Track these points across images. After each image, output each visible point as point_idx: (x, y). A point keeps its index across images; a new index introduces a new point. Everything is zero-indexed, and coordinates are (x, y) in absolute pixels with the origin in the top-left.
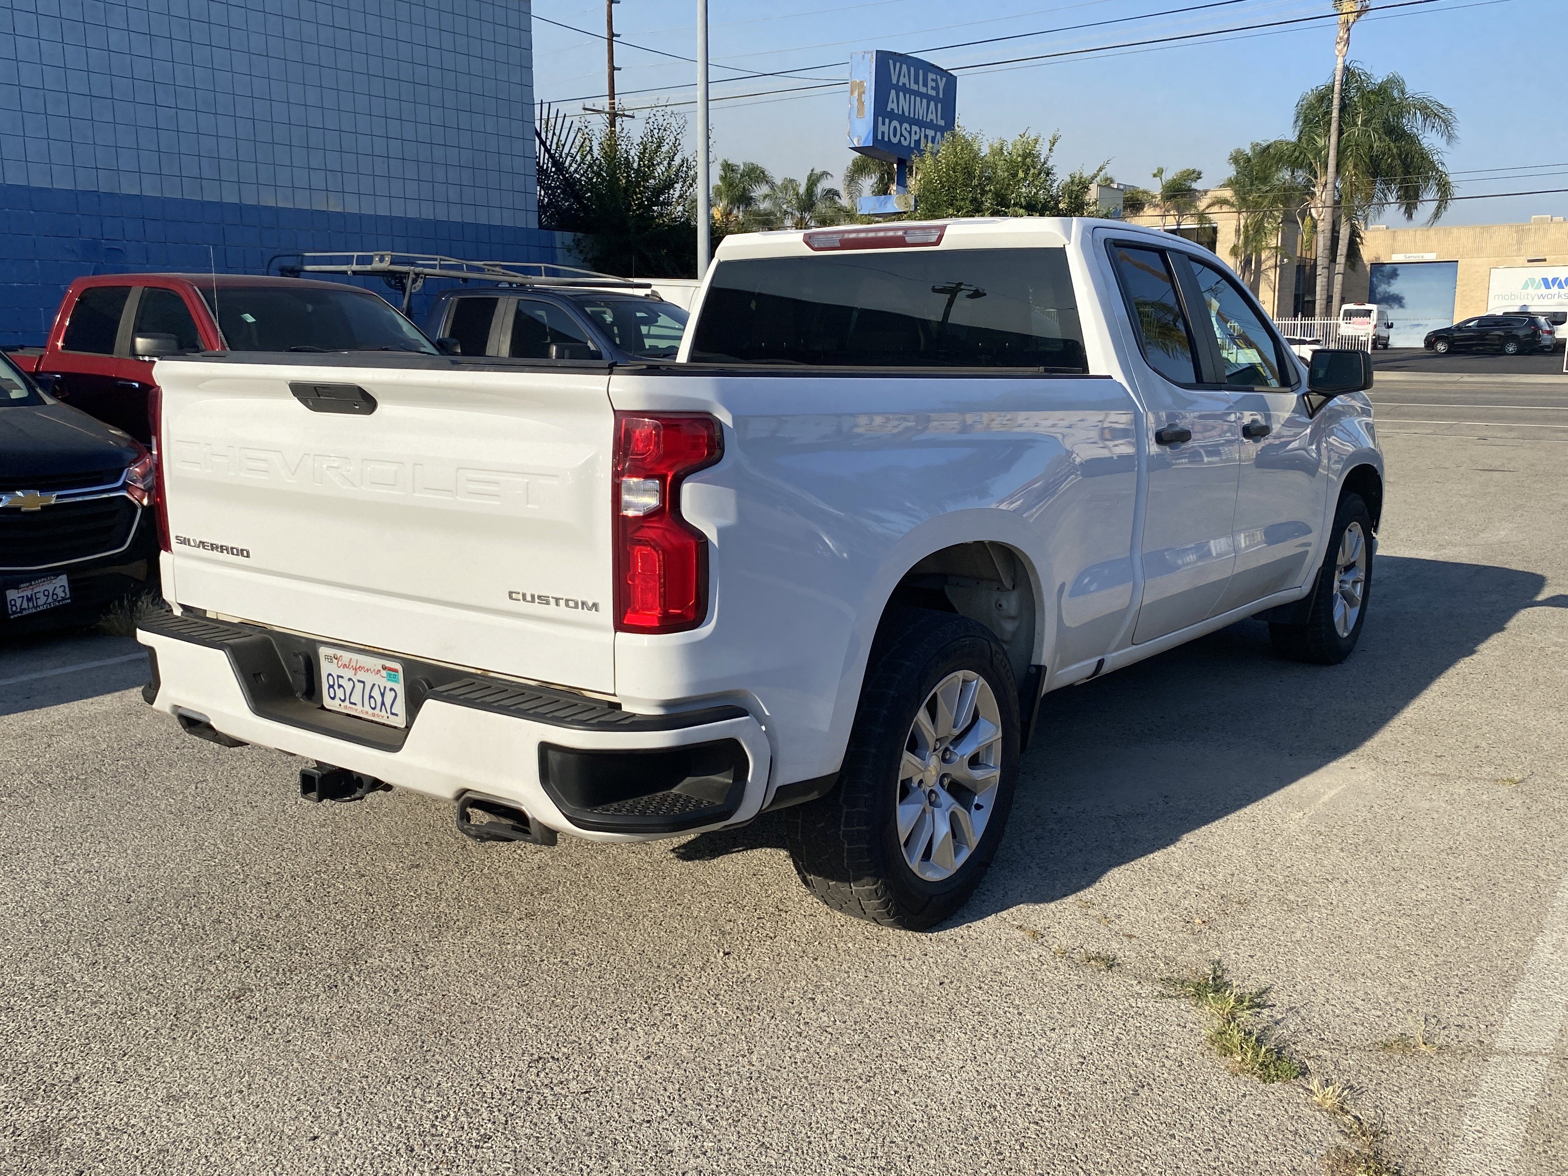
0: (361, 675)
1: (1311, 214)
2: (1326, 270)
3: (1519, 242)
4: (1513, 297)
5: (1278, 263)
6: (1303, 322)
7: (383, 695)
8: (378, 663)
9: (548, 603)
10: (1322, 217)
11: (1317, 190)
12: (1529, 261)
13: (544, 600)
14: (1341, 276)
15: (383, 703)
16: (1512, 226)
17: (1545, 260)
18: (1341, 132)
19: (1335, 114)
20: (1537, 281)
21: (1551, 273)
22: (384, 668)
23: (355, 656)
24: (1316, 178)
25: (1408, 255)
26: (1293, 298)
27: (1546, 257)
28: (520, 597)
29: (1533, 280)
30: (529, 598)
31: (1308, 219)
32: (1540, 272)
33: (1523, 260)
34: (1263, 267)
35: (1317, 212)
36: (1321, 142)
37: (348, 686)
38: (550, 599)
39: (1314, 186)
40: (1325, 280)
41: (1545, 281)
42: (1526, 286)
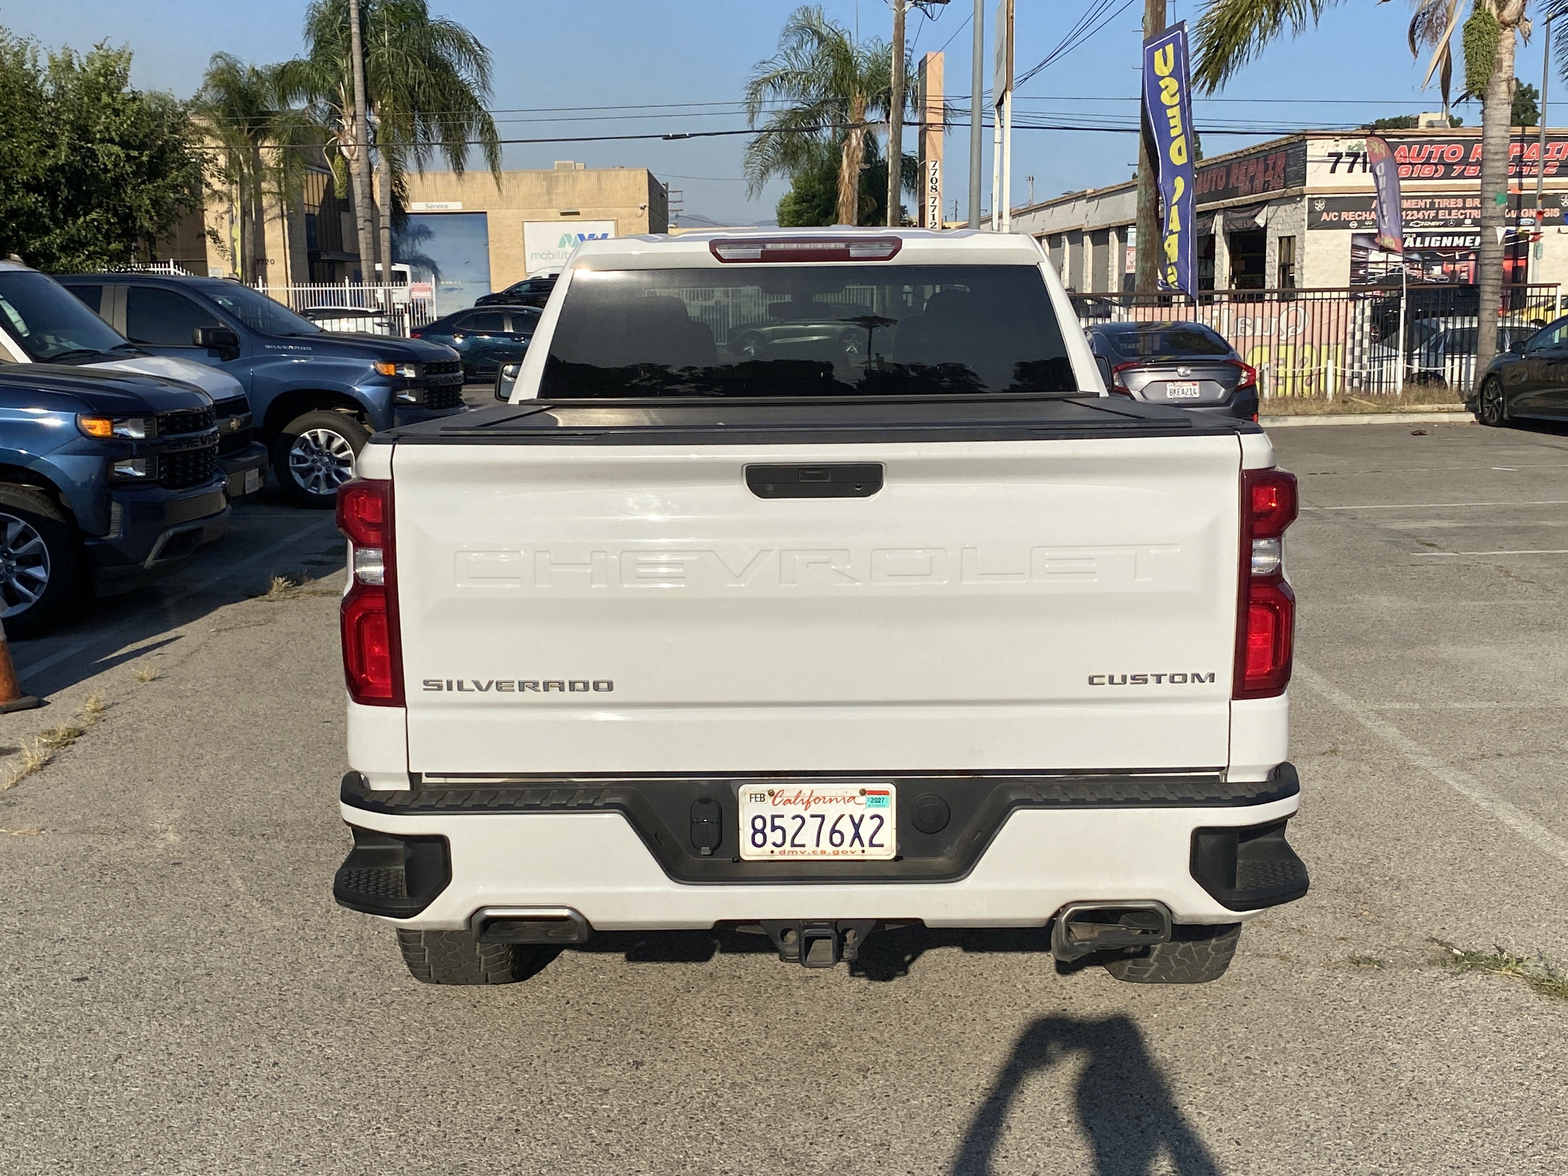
0: (815, 809)
1: (341, 152)
2: (368, 224)
3: (549, 192)
4: (551, 256)
5: (285, 213)
6: (352, 288)
7: (857, 827)
8: (854, 788)
9: (1146, 681)
10: (355, 157)
11: (346, 123)
12: (563, 214)
13: (1140, 679)
14: (387, 231)
15: (857, 835)
16: (539, 173)
17: (578, 213)
18: (365, 55)
19: (355, 29)
20: (573, 237)
21: (587, 228)
22: (863, 792)
23: (806, 788)
24: (341, 107)
25: (430, 204)
26: (306, 257)
27: (580, 210)
28: (1106, 680)
29: (569, 236)
30: (1117, 679)
31: (338, 159)
32: (574, 227)
33: (554, 213)
34: (266, 217)
35: (349, 151)
36: (342, 64)
37: (791, 827)
38: (1149, 677)
39: (341, 118)
40: (369, 236)
41: (581, 237)
42: (562, 244)
